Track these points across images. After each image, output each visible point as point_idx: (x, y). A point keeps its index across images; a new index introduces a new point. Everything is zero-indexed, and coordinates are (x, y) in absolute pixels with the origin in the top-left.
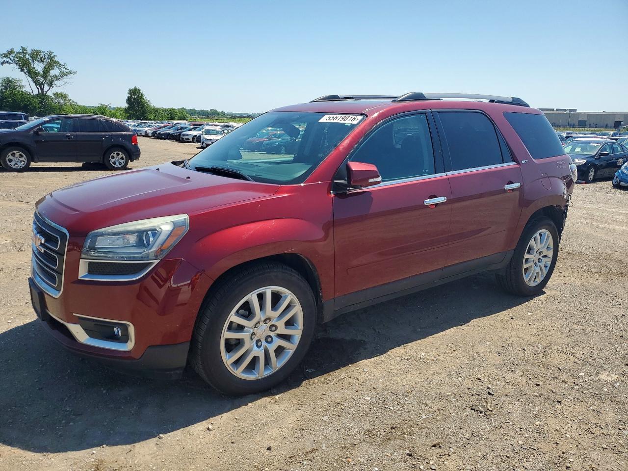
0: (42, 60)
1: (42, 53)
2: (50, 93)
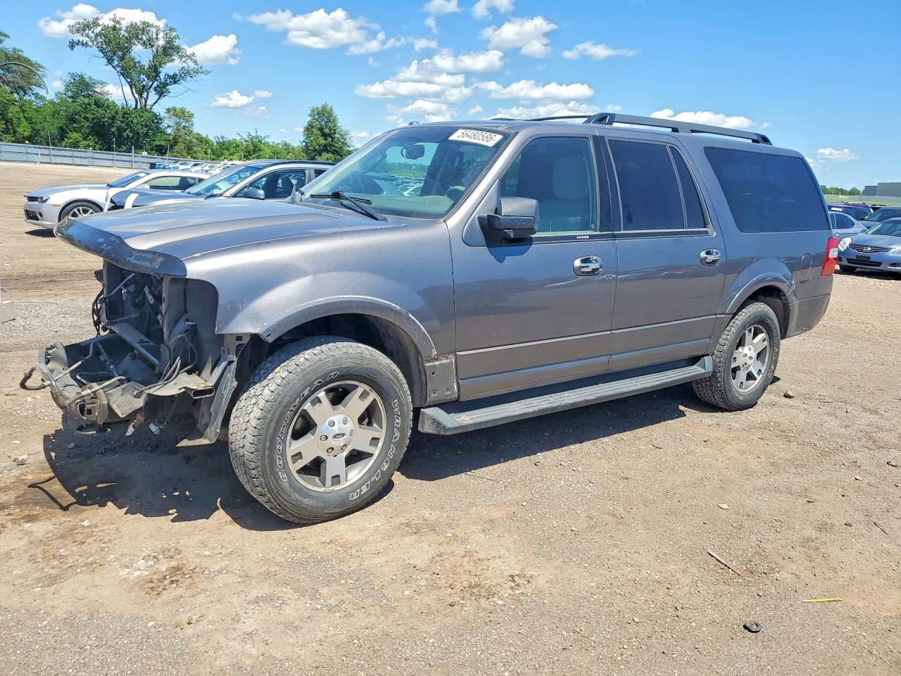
0: (149, 44)
1: (152, 29)
2: (159, 109)
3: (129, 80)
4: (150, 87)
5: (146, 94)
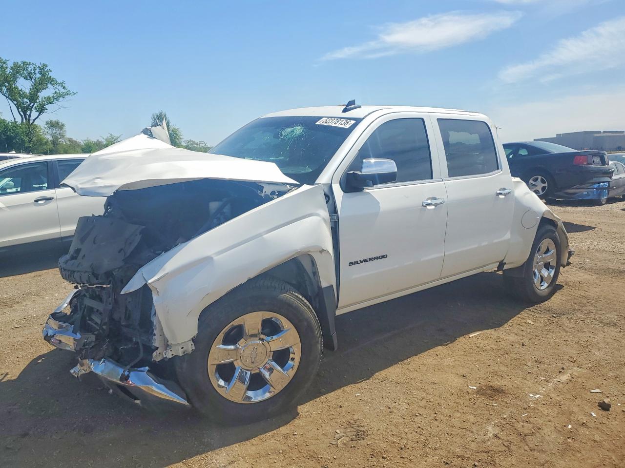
1: (31, 66)
3: (16, 103)
4: (32, 107)
5: (29, 112)
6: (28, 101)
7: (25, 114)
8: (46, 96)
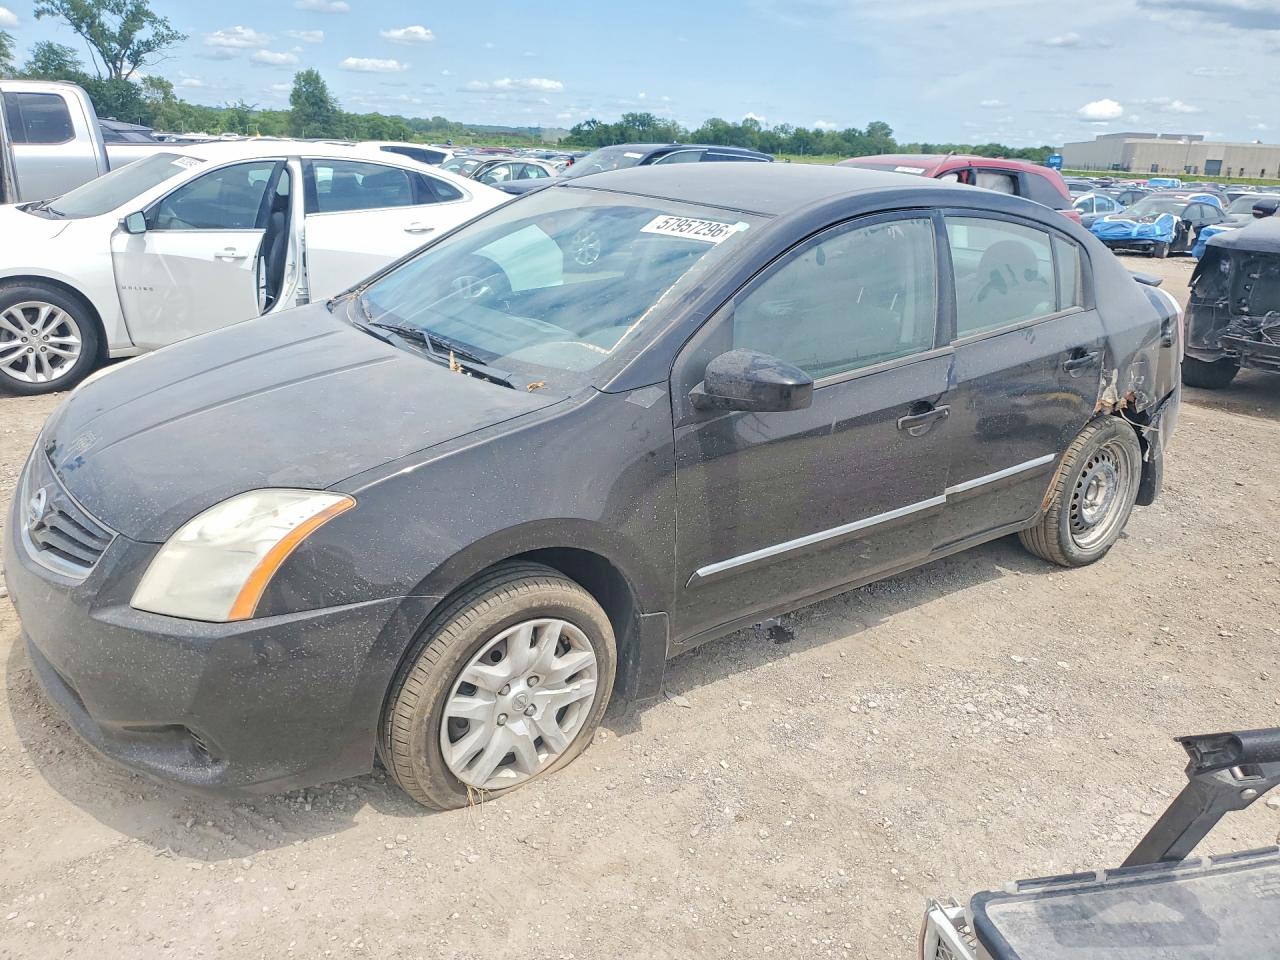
0: (118, 8)
3: (100, 49)
4: (124, 55)
5: (119, 62)
6: (118, 47)
7: (115, 67)
8: (144, 40)
